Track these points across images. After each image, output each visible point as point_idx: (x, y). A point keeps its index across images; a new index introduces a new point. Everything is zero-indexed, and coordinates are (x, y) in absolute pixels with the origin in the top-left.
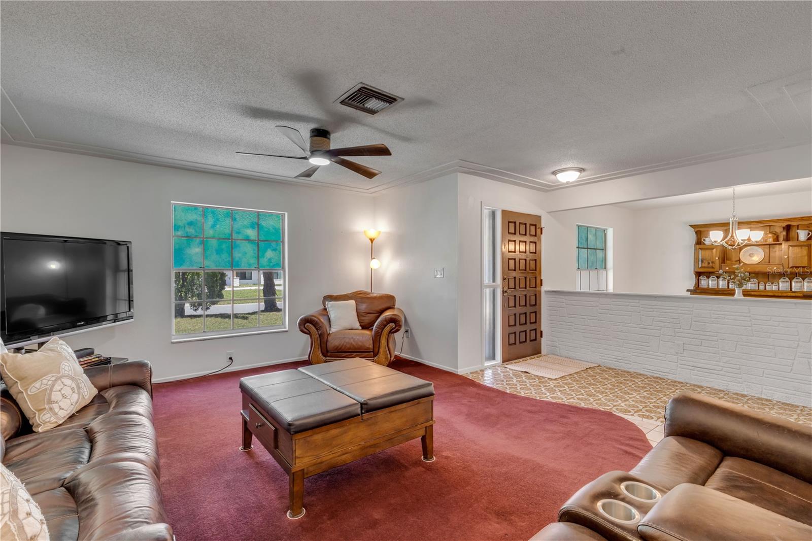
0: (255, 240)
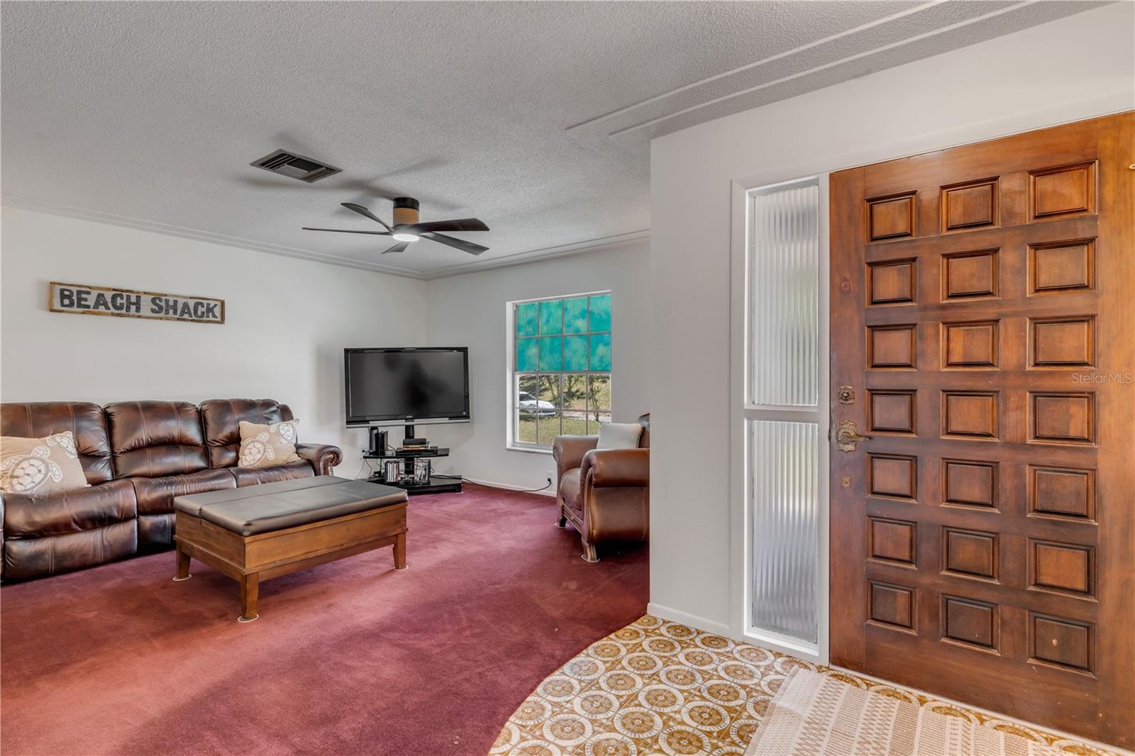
0: (587, 334)
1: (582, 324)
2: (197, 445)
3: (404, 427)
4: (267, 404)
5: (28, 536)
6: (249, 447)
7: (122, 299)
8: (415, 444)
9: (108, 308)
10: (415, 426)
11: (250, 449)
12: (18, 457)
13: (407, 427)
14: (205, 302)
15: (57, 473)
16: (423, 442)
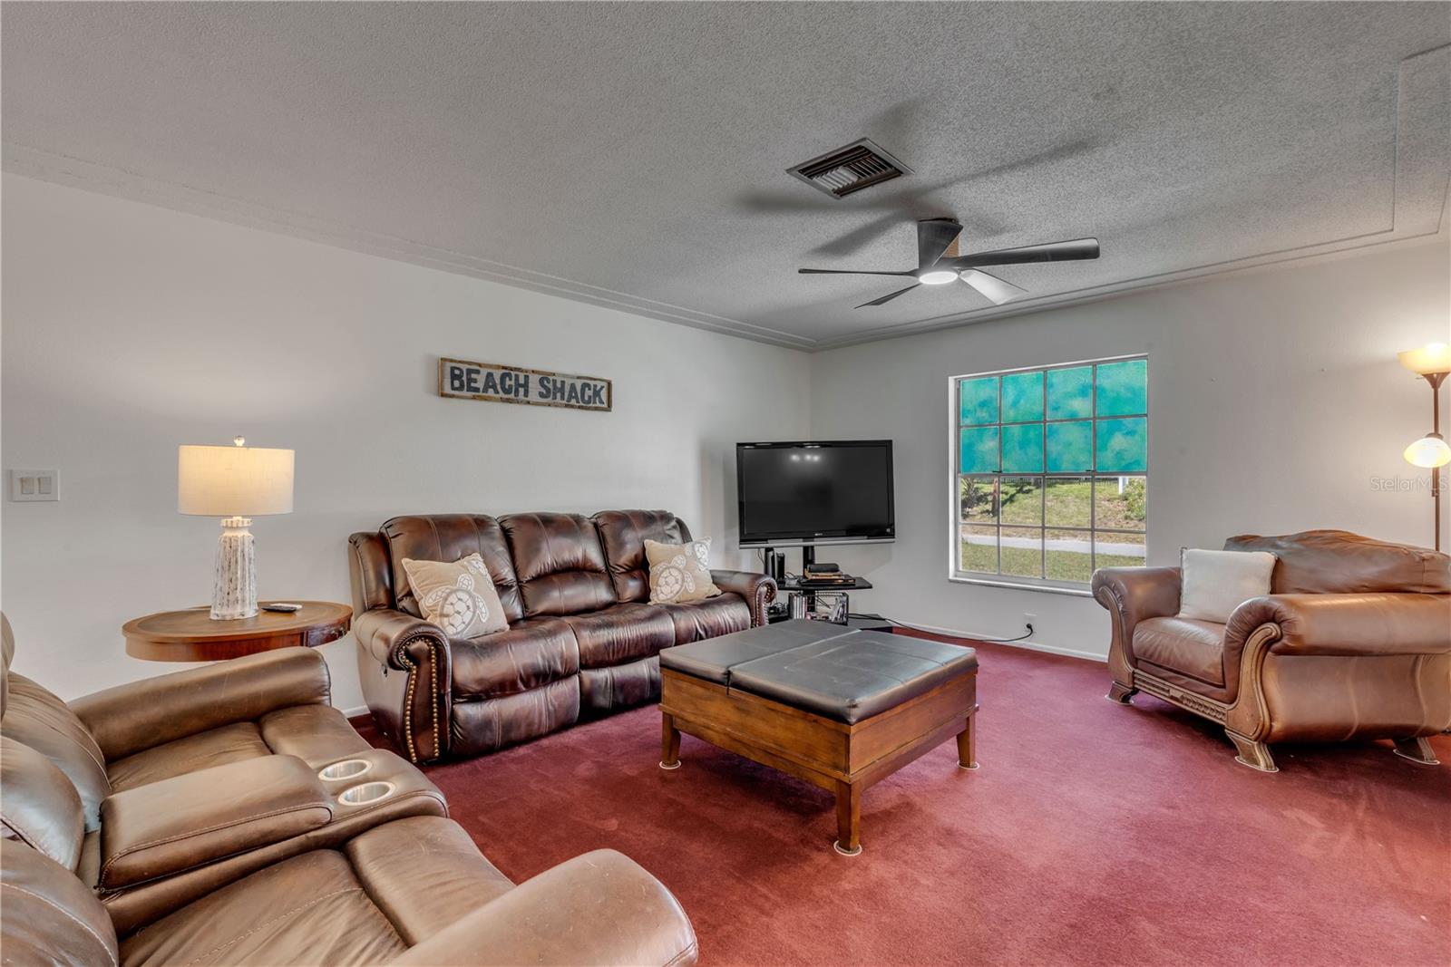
0: (1090, 419)
1: (1082, 407)
2: (600, 572)
3: (802, 548)
4: (665, 517)
5: (475, 698)
6: (664, 574)
7: (510, 379)
8: (824, 572)
9: (497, 392)
10: (815, 548)
11: (666, 578)
12: (444, 589)
13: (806, 549)
14: (592, 383)
15: (483, 610)
16: (834, 569)
